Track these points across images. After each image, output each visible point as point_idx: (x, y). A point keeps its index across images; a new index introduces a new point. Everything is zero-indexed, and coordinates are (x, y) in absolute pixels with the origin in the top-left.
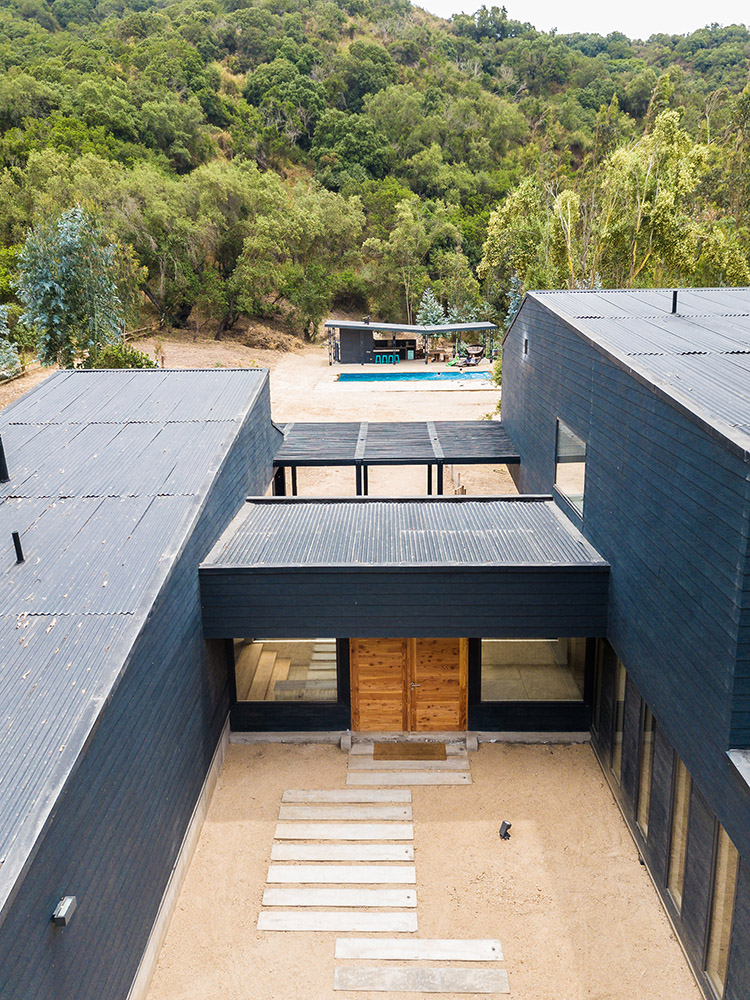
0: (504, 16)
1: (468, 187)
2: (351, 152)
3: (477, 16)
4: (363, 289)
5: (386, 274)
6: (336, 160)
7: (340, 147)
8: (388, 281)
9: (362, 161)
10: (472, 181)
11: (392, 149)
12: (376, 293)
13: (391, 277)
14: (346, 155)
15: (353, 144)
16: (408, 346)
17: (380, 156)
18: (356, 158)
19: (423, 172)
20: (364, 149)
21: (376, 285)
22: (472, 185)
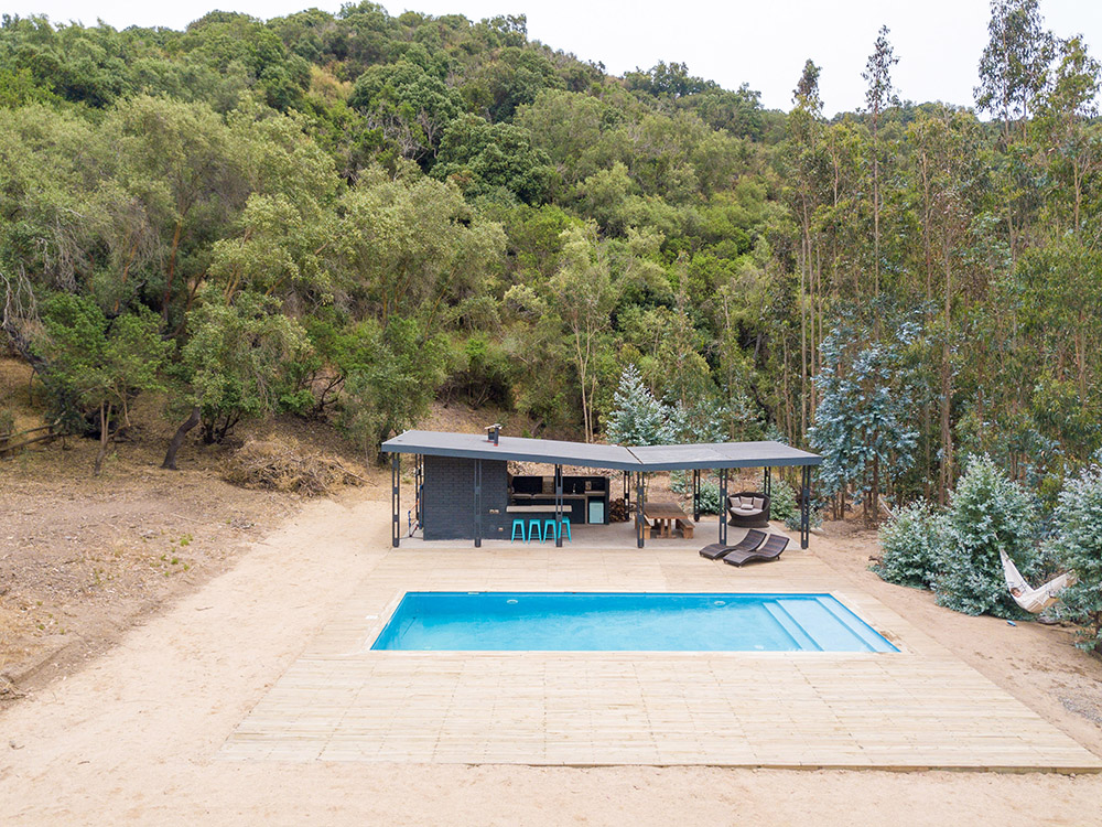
0: (684, 73)
1: (669, 225)
2: (494, 170)
3: (653, 72)
4: (504, 368)
5: (544, 344)
6: (471, 181)
7: (478, 162)
8: (546, 357)
9: (510, 184)
10: (675, 215)
11: (555, 170)
12: (525, 376)
13: (552, 350)
14: (487, 174)
15: (497, 159)
16: (590, 493)
17: (537, 177)
18: (502, 179)
19: (602, 202)
20: (514, 166)
21: (525, 363)
22: (674, 222)
